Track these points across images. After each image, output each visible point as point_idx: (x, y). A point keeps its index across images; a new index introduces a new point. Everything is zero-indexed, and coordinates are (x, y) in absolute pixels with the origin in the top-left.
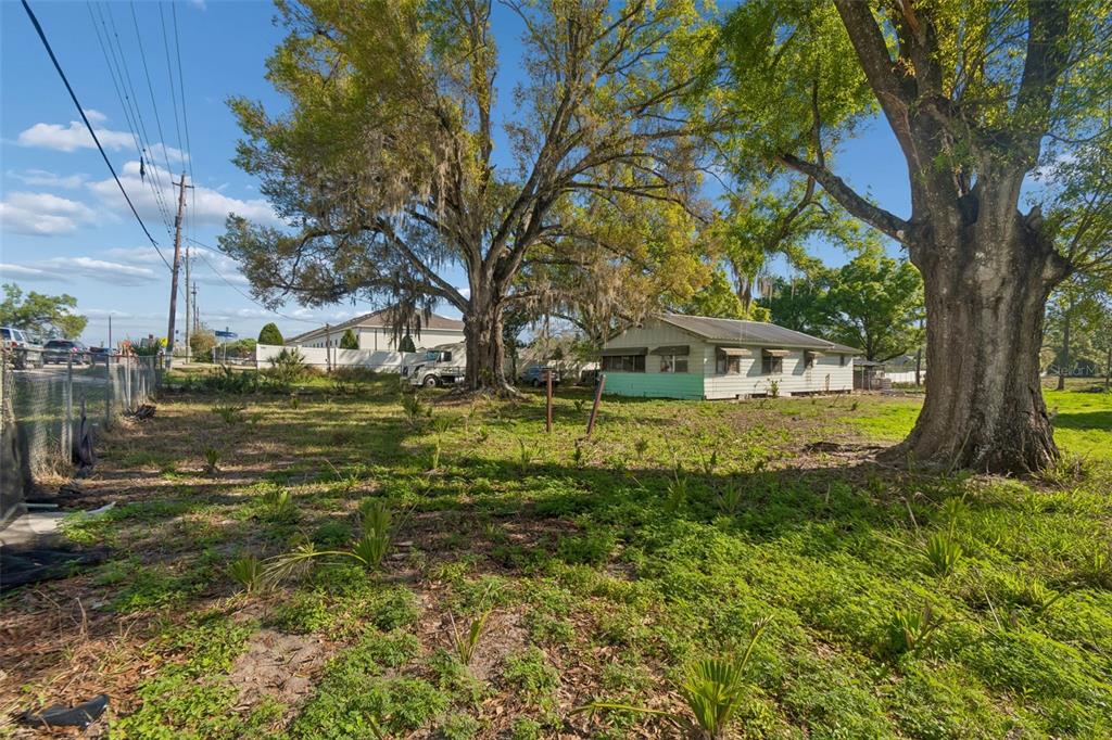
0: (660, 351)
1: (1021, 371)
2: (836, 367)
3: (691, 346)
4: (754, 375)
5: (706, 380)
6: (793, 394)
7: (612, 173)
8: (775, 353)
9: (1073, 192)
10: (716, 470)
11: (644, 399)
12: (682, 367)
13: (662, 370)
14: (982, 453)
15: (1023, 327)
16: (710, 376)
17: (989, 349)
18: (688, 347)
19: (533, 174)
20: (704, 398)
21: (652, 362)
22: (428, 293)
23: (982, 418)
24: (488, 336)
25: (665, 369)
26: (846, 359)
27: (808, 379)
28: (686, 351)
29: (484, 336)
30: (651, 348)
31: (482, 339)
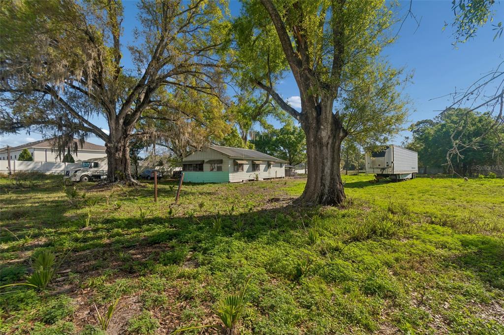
0: (210, 162)
1: (335, 169)
2: (279, 168)
3: (223, 160)
4: (249, 172)
5: (230, 174)
6: (264, 179)
7: (186, 79)
8: (257, 162)
9: (347, 108)
10: (234, 213)
11: (203, 184)
12: (219, 169)
13: (211, 170)
14: (324, 198)
15: (335, 153)
16: (232, 173)
17: (326, 161)
18: (222, 160)
19: (145, 74)
20: (229, 182)
21: (206, 167)
22: (83, 130)
23: (324, 186)
24: (121, 154)
25: (212, 170)
26: (282, 165)
27: (269, 173)
28: (221, 162)
29: (119, 154)
30: (206, 161)
31: (117, 155)
